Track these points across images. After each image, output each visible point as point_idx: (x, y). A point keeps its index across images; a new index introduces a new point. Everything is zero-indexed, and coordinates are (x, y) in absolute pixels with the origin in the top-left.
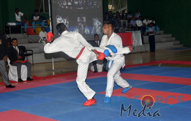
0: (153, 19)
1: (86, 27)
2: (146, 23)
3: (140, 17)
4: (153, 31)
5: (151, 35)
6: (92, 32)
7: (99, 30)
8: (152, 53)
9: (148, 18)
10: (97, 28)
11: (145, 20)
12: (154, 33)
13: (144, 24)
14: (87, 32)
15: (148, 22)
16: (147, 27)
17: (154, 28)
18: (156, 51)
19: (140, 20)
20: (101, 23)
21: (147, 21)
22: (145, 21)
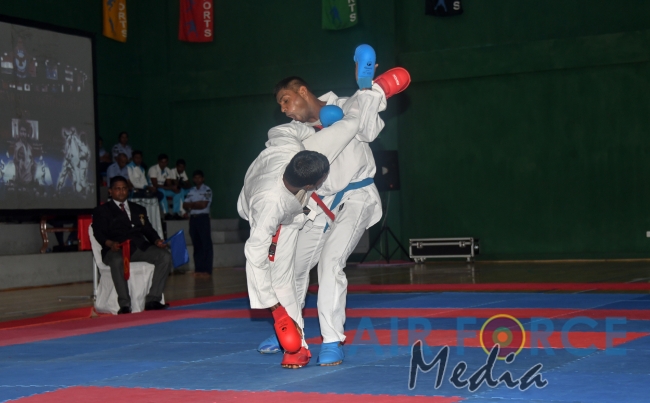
0: (182, 165)
1: (41, 158)
2: (161, 179)
3: (138, 156)
4: (205, 199)
5: (198, 212)
6: (61, 180)
7: (82, 171)
8: (204, 276)
9: (164, 161)
10: (75, 164)
11: (158, 166)
12: (206, 206)
13: (154, 181)
14: (43, 176)
15: (165, 174)
16: (163, 191)
17: (208, 188)
18: (215, 271)
19: (136, 164)
20: (90, 148)
21: (163, 171)
22: (155, 171)
